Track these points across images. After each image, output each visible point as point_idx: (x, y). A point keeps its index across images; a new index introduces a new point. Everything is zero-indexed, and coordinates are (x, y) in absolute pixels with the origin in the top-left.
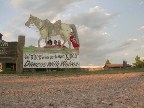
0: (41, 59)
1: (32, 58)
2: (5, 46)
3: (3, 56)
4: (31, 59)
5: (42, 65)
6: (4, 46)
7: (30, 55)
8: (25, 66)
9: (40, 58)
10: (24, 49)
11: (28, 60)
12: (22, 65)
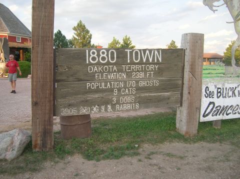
0: (235, 96)
1: (220, 93)
2: (153, 63)
3: (151, 92)
4: (218, 97)
5: (236, 112)
6: (151, 60)
7: (215, 86)
8: (204, 116)
9: (234, 93)
10: (204, 72)
11: (211, 100)
12: (198, 113)
